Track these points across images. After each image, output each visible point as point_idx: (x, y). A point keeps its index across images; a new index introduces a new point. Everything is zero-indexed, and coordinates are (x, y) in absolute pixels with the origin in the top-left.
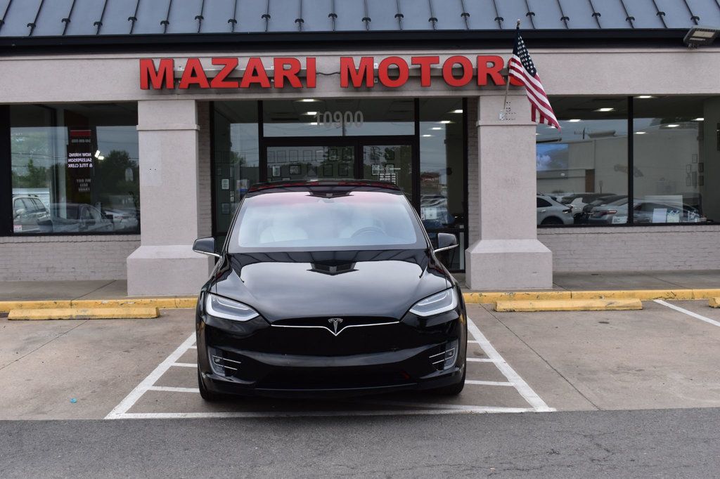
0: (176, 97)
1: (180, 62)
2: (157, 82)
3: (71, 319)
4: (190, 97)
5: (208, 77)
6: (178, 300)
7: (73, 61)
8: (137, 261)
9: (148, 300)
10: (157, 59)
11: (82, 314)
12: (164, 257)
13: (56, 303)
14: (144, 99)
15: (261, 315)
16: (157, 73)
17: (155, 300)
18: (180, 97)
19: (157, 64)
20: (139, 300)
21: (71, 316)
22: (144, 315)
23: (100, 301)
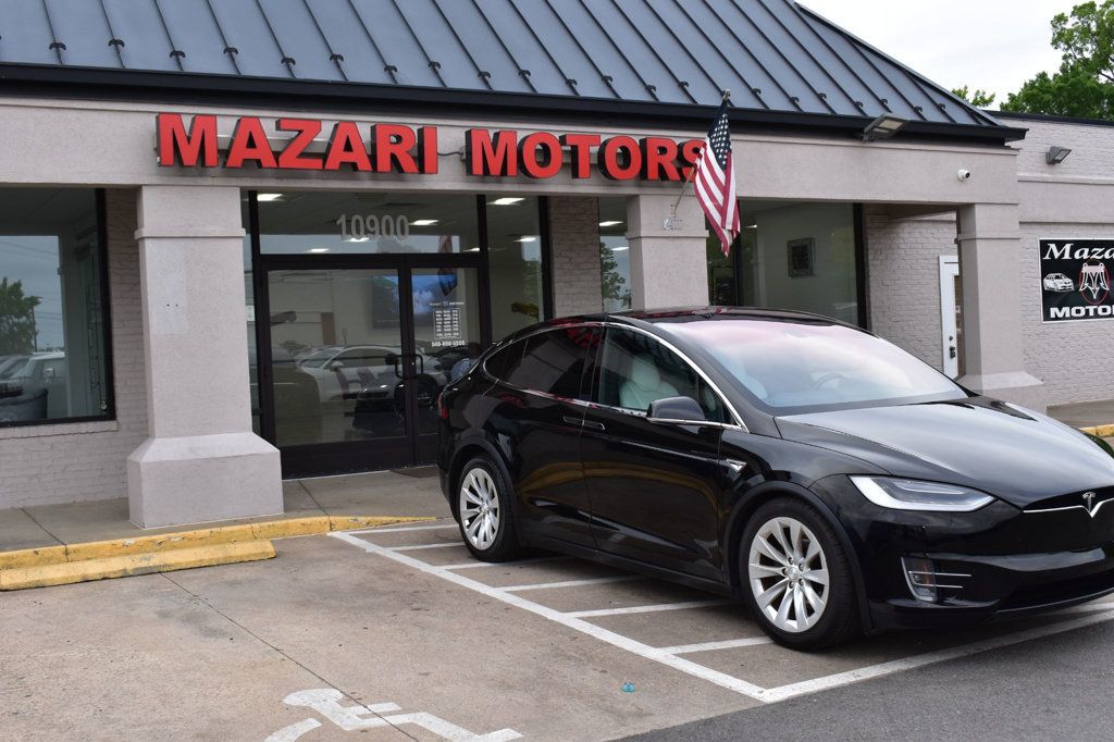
0: (209, 181)
1: (226, 123)
2: (190, 154)
3: (125, 575)
4: (234, 182)
5: (274, 150)
6: (256, 526)
7: (23, 111)
8: (160, 466)
9: (205, 532)
10: (187, 114)
11: (144, 564)
12: (204, 455)
13: (36, 553)
14: (155, 182)
15: (997, 498)
16: (189, 139)
17: (218, 529)
18: (216, 181)
19: (187, 122)
20: (191, 533)
21: (125, 570)
22: (255, 555)
23: (119, 542)
